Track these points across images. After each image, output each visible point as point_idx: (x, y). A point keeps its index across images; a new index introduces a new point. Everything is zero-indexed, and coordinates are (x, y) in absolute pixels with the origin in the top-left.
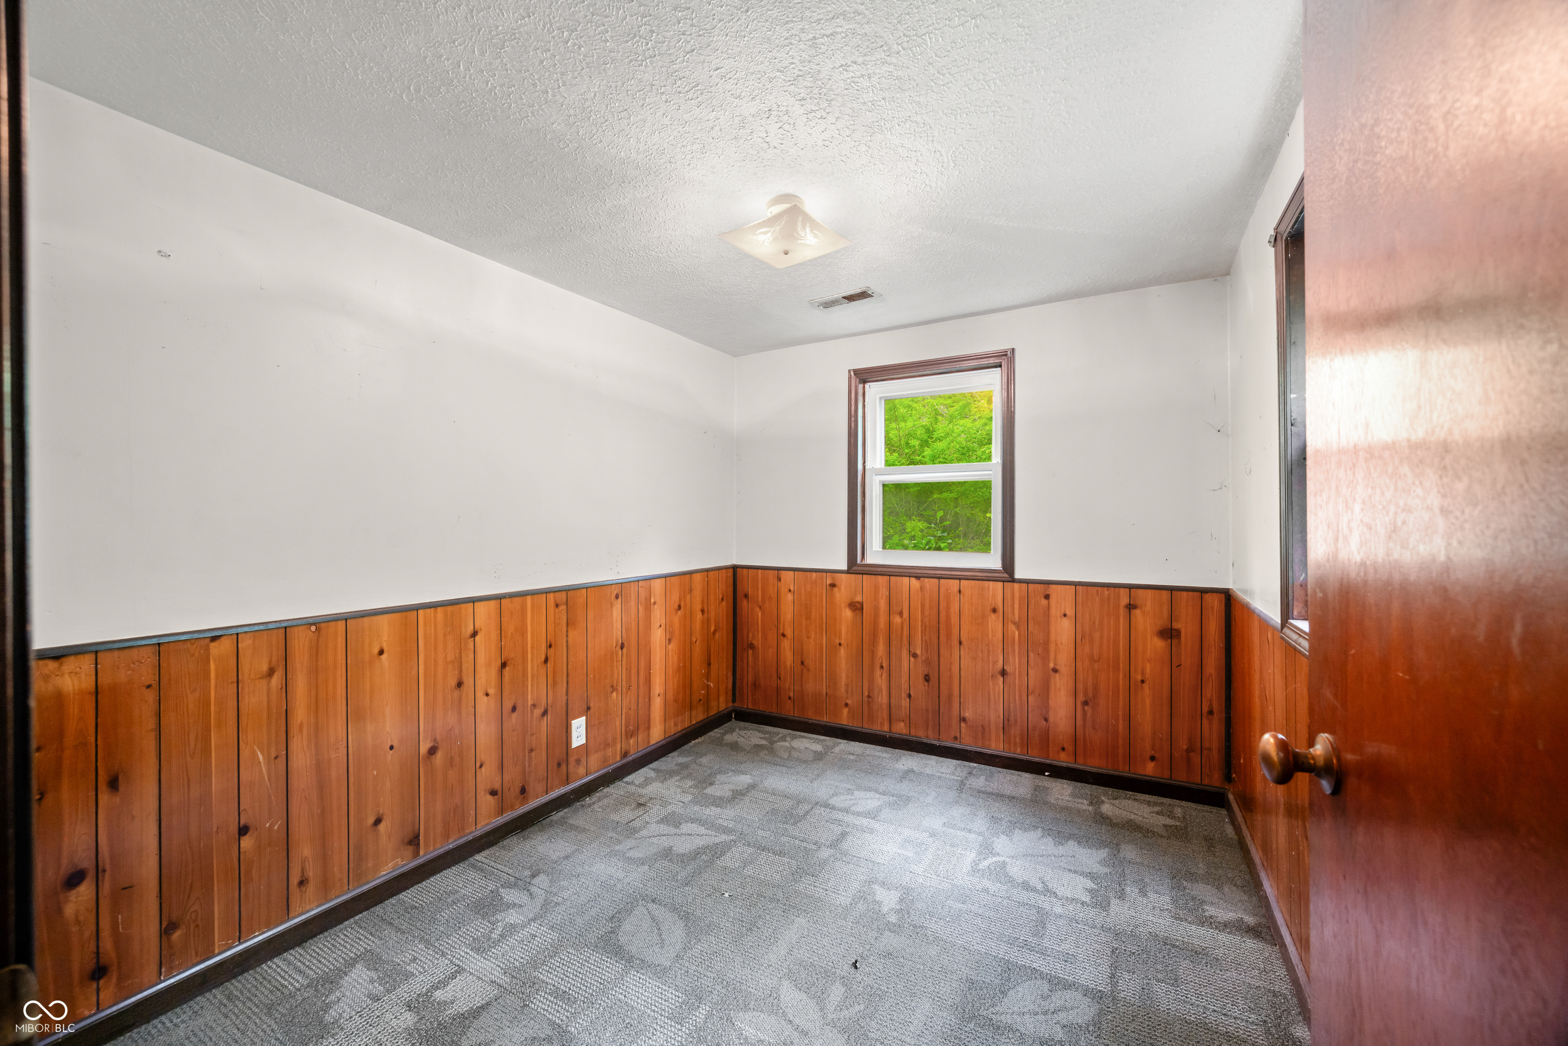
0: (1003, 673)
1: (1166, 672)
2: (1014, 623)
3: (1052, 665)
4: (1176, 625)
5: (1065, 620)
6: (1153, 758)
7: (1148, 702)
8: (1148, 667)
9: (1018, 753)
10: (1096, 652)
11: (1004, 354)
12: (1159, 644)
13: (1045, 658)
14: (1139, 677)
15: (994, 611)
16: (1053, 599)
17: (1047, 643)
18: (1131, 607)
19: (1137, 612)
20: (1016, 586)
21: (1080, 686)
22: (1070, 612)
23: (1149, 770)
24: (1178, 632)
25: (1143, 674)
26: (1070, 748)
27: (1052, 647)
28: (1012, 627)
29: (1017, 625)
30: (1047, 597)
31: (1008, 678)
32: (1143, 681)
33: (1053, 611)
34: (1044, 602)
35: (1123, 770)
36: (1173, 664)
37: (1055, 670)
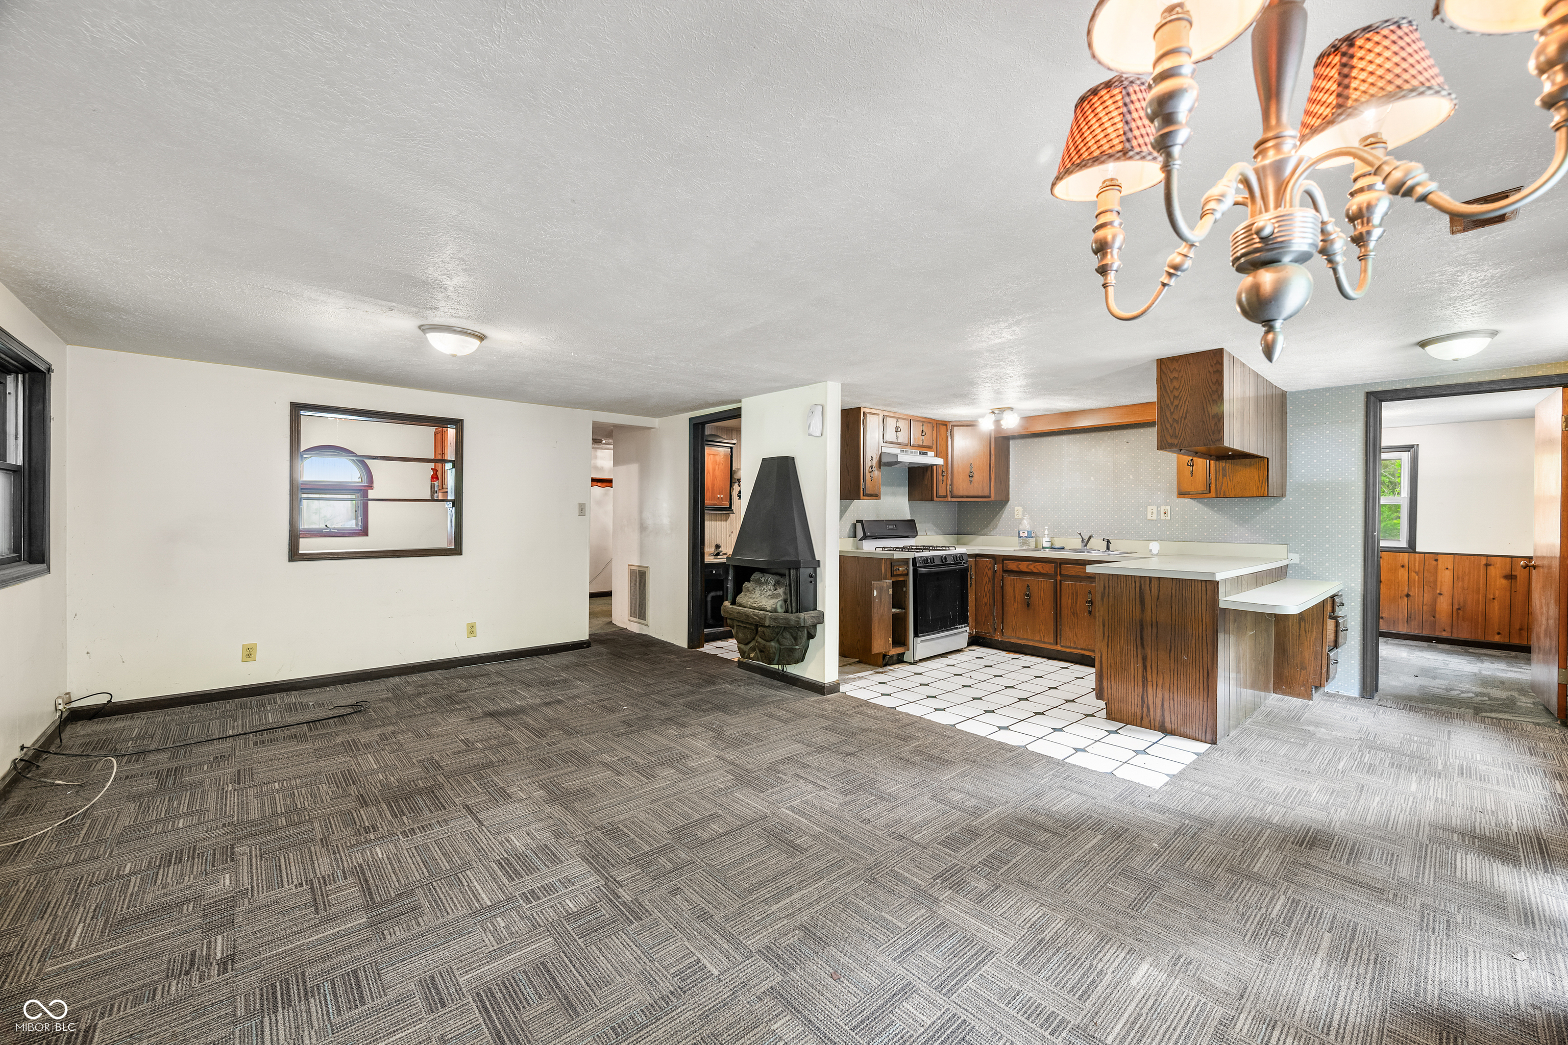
0: (1408, 596)
1: (1508, 594)
2: (1415, 572)
3: (1438, 592)
4: (1514, 573)
5: (1447, 571)
6: (1499, 634)
7: (1496, 608)
8: (1497, 592)
9: (1417, 632)
10: (1466, 586)
11: (1412, 446)
12: (1504, 582)
13: (1434, 588)
14: (1492, 597)
15: (1403, 566)
16: (1440, 562)
17: (1435, 582)
18: (1487, 565)
19: (1491, 569)
20: (1417, 555)
21: (1456, 602)
22: (1450, 567)
23: (1497, 639)
24: (1516, 577)
25: (1494, 595)
26: (1448, 629)
27: (1439, 584)
28: (1413, 574)
29: (1417, 573)
30: (1436, 560)
31: (1410, 598)
32: (1494, 599)
33: (1440, 566)
34: (1435, 563)
35: (1480, 638)
36: (1512, 591)
37: (1440, 594)
